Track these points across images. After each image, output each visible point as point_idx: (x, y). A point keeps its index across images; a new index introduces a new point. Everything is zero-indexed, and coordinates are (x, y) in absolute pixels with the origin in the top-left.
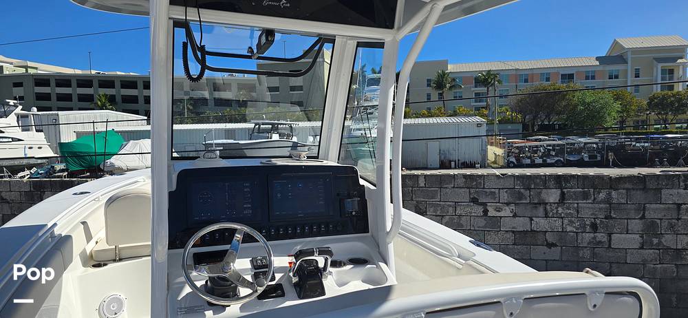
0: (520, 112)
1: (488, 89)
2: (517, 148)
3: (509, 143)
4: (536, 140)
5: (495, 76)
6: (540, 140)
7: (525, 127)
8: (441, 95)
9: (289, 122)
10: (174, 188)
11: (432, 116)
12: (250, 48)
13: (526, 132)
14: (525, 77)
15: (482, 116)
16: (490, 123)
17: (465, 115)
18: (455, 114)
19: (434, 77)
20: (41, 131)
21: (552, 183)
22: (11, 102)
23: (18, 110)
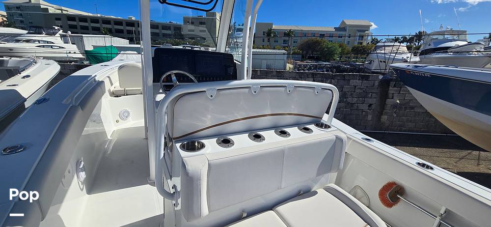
0: (301, 50)
1: (289, 38)
2: (299, 65)
3: (295, 63)
4: (307, 62)
5: (293, 33)
6: (308, 62)
7: (303, 57)
8: (268, 39)
10: (153, 56)
11: (264, 49)
13: (303, 58)
14: (304, 34)
15: (286, 50)
16: (289, 54)
17: (279, 49)
18: (274, 49)
19: (266, 30)
20: (75, 44)
21: (310, 76)
22: (56, 28)
23: (61, 32)
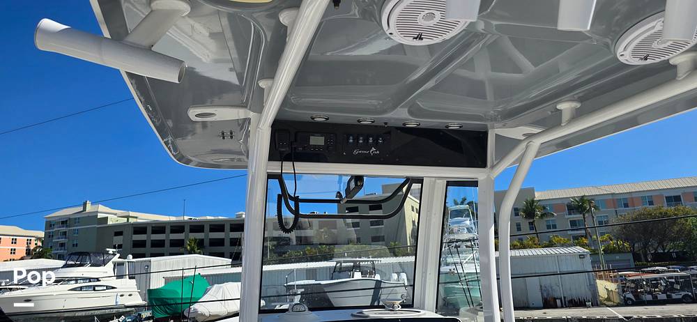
0: (626, 240)
1: (584, 215)
2: (633, 281)
3: (621, 276)
4: (653, 272)
5: (590, 202)
6: (658, 272)
7: (636, 257)
8: (531, 224)
9: (371, 259)
11: (524, 247)
12: (339, 192)
13: (639, 262)
14: (625, 201)
15: (583, 246)
16: (594, 253)
17: (563, 245)
18: (551, 245)
19: (521, 205)
20: (134, 278)
22: (111, 251)
23: (116, 259)
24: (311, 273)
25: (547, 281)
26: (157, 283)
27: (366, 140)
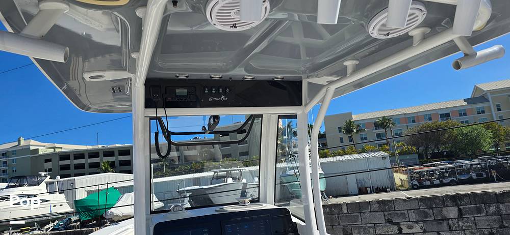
0: (414, 145)
1: (386, 130)
2: (418, 173)
3: (410, 170)
4: (431, 166)
5: (389, 120)
6: (434, 166)
7: (420, 156)
8: (350, 137)
9: (239, 168)
11: (346, 154)
12: (204, 127)
13: (423, 159)
14: (413, 119)
15: (385, 151)
16: (392, 155)
17: (372, 151)
18: (363, 151)
19: (343, 125)
20: (63, 193)
21: (449, 202)
22: (43, 174)
23: (48, 179)
24: (196, 181)
25: (360, 176)
26: (81, 195)
27: (217, 90)
